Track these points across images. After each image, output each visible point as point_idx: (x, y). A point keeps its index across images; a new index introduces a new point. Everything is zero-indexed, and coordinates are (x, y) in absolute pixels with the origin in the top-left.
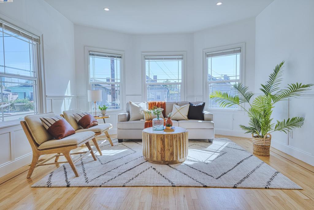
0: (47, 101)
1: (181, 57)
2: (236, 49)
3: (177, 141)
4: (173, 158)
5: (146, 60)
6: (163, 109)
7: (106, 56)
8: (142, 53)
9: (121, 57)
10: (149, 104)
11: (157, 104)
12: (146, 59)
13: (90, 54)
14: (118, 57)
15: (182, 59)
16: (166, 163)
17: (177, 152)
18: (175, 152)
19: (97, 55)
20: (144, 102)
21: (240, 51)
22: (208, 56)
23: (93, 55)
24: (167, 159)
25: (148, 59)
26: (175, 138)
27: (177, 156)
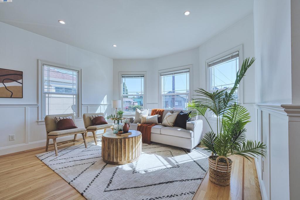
0: (82, 107)
1: (188, 70)
2: (234, 54)
3: (114, 144)
4: (110, 159)
5: (162, 77)
6: (159, 116)
7: (132, 77)
8: (159, 71)
9: (144, 76)
10: (152, 111)
11: (157, 111)
12: (161, 75)
13: (122, 77)
14: (141, 77)
15: (189, 71)
16: (107, 162)
17: (114, 155)
18: (112, 155)
19: (127, 77)
20: (147, 110)
21: (238, 55)
22: (210, 66)
23: (124, 77)
24: (106, 158)
25: (163, 75)
26: (112, 142)
27: (113, 158)
